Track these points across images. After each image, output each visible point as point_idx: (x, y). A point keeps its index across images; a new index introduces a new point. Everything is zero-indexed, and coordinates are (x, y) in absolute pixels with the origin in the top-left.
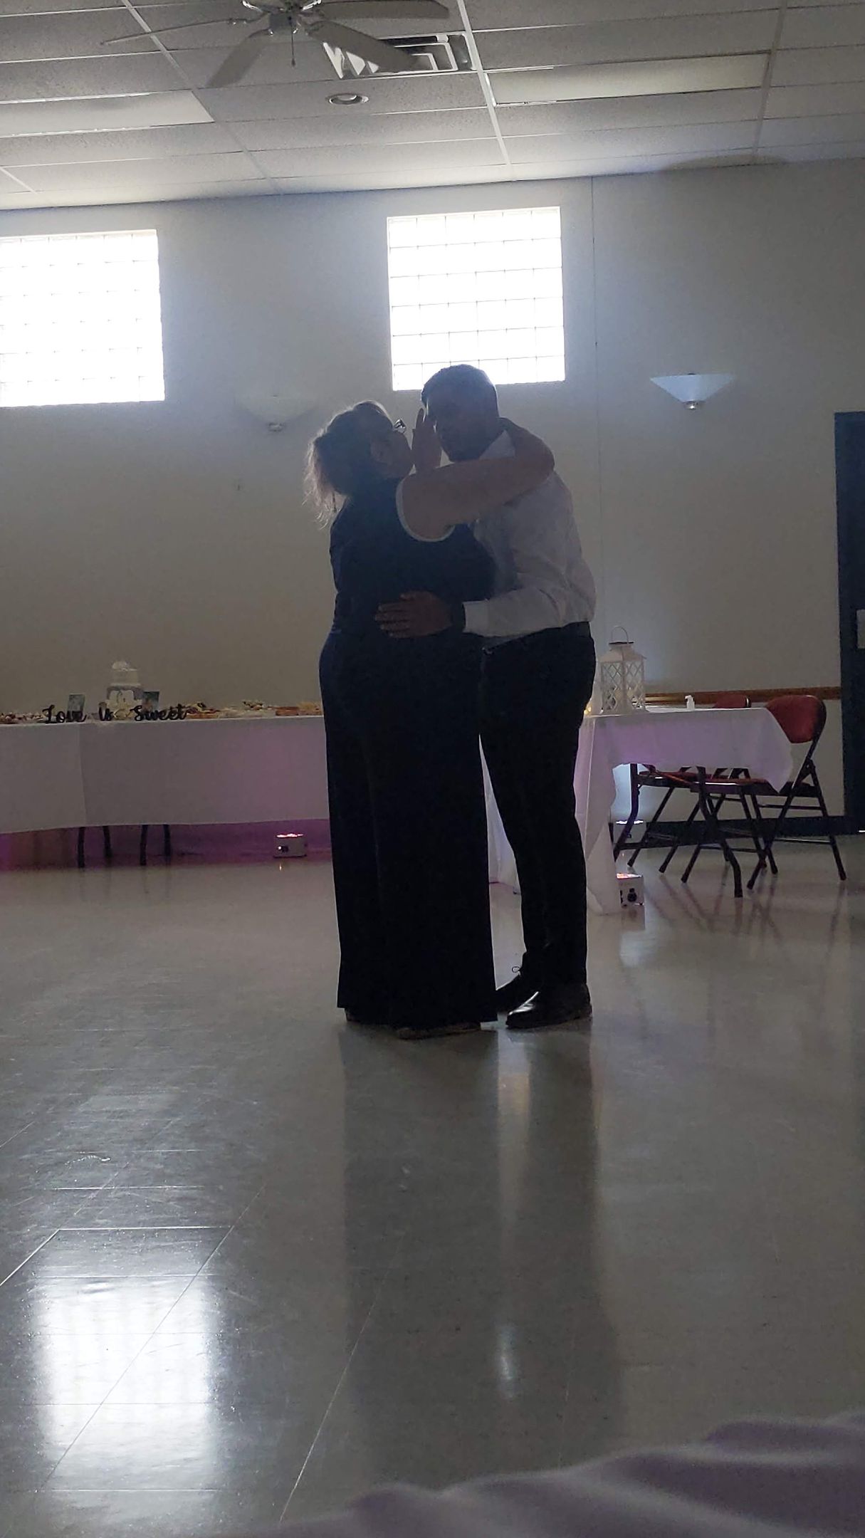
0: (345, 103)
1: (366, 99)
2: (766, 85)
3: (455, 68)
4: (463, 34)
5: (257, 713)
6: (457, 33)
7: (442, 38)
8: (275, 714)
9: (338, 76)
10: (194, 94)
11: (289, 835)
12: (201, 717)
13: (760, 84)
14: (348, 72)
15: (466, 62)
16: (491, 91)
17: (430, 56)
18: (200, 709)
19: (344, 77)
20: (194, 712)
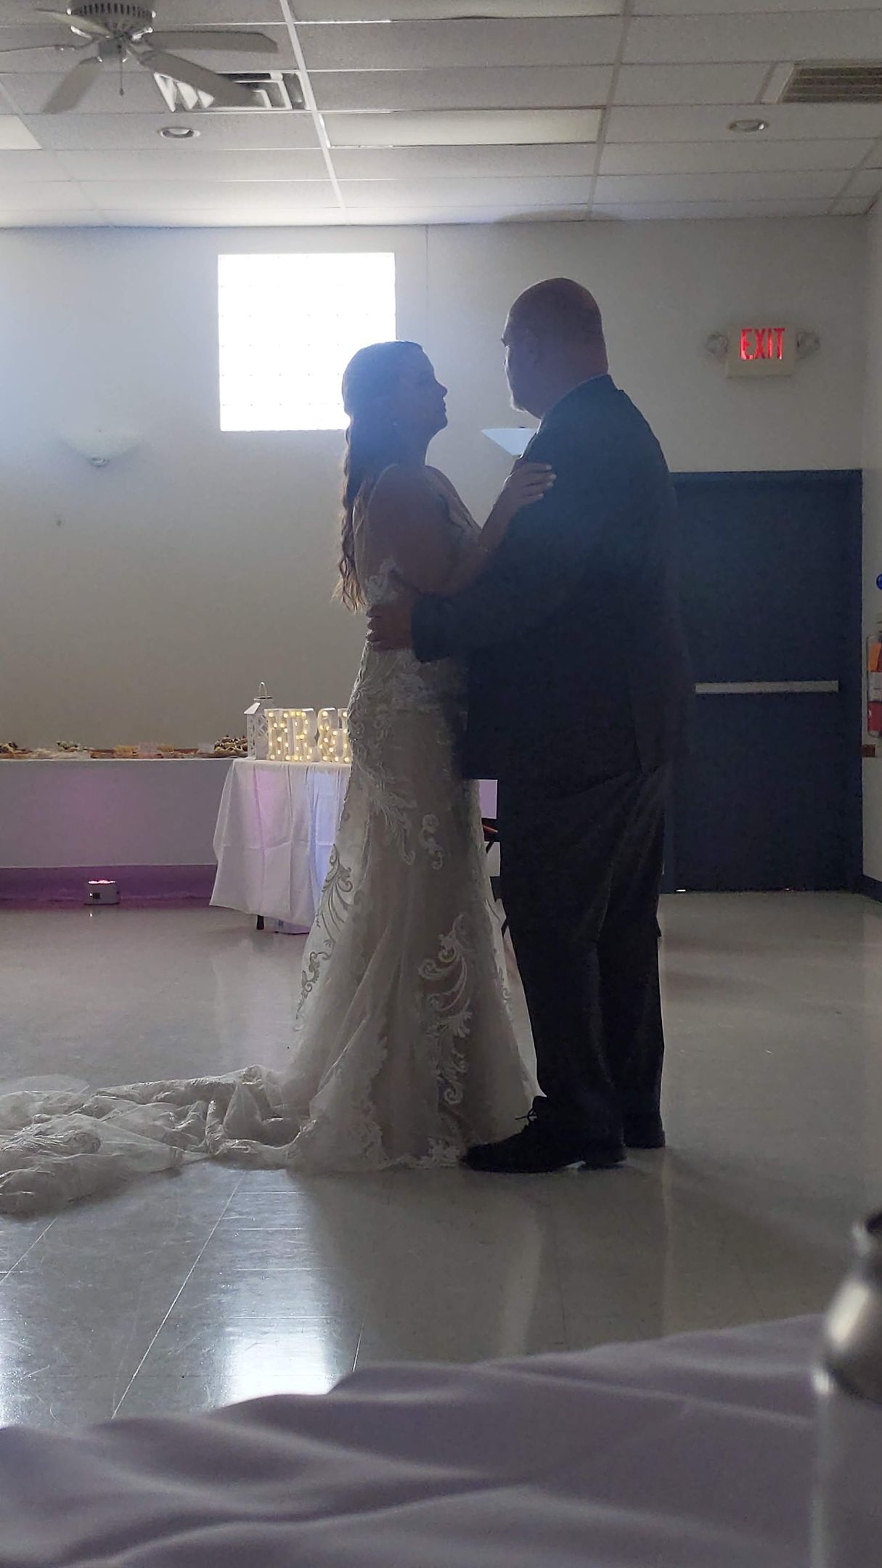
0: (176, 136)
1: (197, 134)
2: (600, 141)
3: (288, 105)
4: (298, 73)
5: (70, 755)
6: (291, 72)
7: (276, 77)
8: (90, 756)
9: (170, 111)
10: (20, 118)
11: (101, 882)
12: (12, 757)
13: (593, 136)
14: (180, 106)
15: (300, 101)
16: (325, 133)
17: (263, 93)
18: (11, 749)
19: (175, 111)
20: (5, 752)
